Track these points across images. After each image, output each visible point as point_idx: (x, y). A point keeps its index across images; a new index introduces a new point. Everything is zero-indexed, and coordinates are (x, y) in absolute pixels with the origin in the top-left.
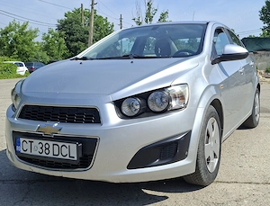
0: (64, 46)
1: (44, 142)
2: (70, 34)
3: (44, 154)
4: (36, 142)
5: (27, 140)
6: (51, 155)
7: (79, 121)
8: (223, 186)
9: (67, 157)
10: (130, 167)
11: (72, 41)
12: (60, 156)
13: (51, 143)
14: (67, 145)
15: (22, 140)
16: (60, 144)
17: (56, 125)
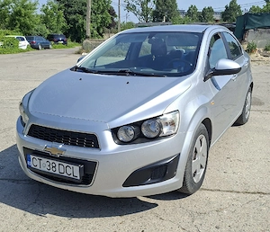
0: (62, 19)
1: (51, 161)
2: (68, 6)
3: (51, 171)
4: (44, 160)
5: (37, 158)
6: (57, 172)
7: (81, 145)
8: (207, 194)
9: (71, 176)
10: (125, 185)
11: (70, 13)
12: (65, 174)
13: (57, 163)
14: (71, 166)
15: (32, 157)
16: (65, 165)
17: (61, 146)
